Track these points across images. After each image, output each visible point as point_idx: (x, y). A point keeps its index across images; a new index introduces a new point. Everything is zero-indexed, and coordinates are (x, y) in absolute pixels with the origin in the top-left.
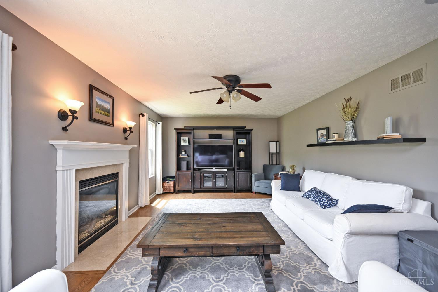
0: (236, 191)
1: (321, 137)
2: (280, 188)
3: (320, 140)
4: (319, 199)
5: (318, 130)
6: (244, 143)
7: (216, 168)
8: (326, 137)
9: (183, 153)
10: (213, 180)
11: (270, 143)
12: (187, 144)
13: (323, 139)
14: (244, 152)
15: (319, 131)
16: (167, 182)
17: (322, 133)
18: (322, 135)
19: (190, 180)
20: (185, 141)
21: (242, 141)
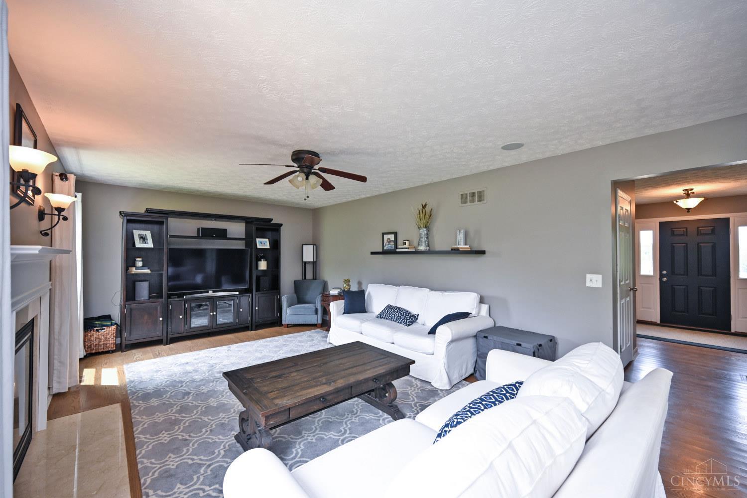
0: (254, 327)
1: (387, 243)
2: (343, 311)
3: (387, 246)
4: (400, 317)
5: (383, 234)
6: (267, 246)
7: (214, 292)
8: (393, 244)
9: (140, 264)
10: (211, 314)
11: (304, 246)
12: (150, 244)
13: (389, 245)
14: (266, 260)
15: (385, 236)
16: (98, 330)
17: (389, 239)
18: (389, 240)
19: (161, 319)
20: (145, 239)
21: (263, 243)
